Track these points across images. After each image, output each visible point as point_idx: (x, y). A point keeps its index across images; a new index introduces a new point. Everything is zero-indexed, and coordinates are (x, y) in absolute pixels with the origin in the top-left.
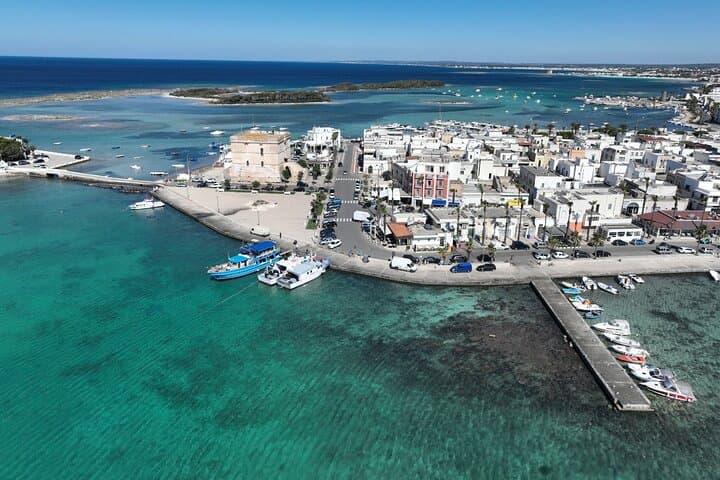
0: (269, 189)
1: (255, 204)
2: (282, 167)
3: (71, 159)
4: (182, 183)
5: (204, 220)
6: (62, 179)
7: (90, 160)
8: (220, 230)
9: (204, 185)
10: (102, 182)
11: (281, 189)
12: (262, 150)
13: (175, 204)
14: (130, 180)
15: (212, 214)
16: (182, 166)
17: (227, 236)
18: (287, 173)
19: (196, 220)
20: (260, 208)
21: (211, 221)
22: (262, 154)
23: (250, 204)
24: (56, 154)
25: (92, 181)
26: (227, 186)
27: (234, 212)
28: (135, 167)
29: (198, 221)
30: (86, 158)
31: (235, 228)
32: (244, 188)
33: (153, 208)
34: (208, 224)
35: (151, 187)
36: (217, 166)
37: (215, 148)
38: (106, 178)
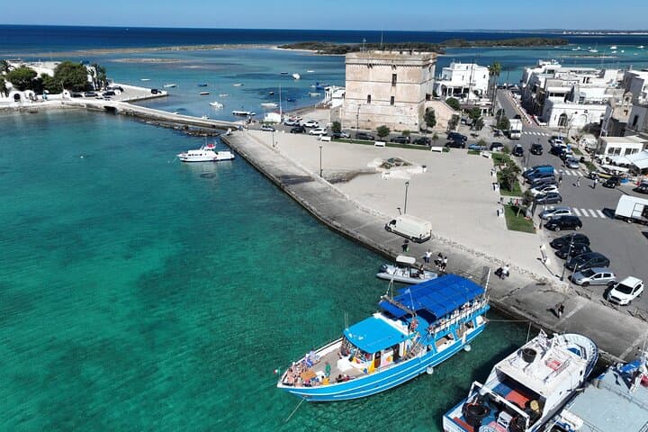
0: (403, 140)
1: (385, 166)
2: (421, 108)
3: (146, 92)
4: (269, 127)
5: (293, 190)
6: (121, 113)
7: (167, 95)
8: (323, 215)
9: (299, 129)
10: (165, 120)
11: (423, 143)
12: (394, 76)
13: (252, 157)
14: (203, 120)
15: (309, 179)
16: (273, 105)
17: (335, 230)
18: (430, 118)
19: (280, 187)
20: (396, 173)
21: (308, 194)
22: (394, 83)
23: (375, 164)
24: (134, 88)
25: (153, 118)
26: (336, 133)
27: (349, 177)
28: (216, 104)
29: (282, 190)
30: (164, 93)
31: (351, 214)
32: (362, 138)
33: (215, 161)
34: (300, 199)
35: (225, 129)
36: (321, 107)
37: (318, 90)
38: (174, 116)
